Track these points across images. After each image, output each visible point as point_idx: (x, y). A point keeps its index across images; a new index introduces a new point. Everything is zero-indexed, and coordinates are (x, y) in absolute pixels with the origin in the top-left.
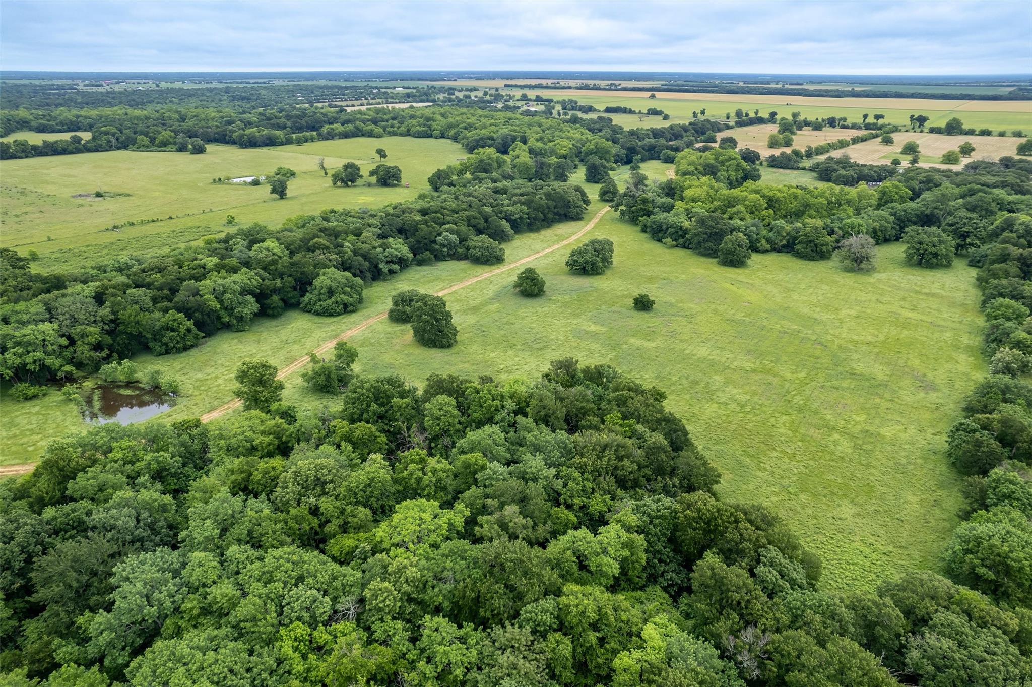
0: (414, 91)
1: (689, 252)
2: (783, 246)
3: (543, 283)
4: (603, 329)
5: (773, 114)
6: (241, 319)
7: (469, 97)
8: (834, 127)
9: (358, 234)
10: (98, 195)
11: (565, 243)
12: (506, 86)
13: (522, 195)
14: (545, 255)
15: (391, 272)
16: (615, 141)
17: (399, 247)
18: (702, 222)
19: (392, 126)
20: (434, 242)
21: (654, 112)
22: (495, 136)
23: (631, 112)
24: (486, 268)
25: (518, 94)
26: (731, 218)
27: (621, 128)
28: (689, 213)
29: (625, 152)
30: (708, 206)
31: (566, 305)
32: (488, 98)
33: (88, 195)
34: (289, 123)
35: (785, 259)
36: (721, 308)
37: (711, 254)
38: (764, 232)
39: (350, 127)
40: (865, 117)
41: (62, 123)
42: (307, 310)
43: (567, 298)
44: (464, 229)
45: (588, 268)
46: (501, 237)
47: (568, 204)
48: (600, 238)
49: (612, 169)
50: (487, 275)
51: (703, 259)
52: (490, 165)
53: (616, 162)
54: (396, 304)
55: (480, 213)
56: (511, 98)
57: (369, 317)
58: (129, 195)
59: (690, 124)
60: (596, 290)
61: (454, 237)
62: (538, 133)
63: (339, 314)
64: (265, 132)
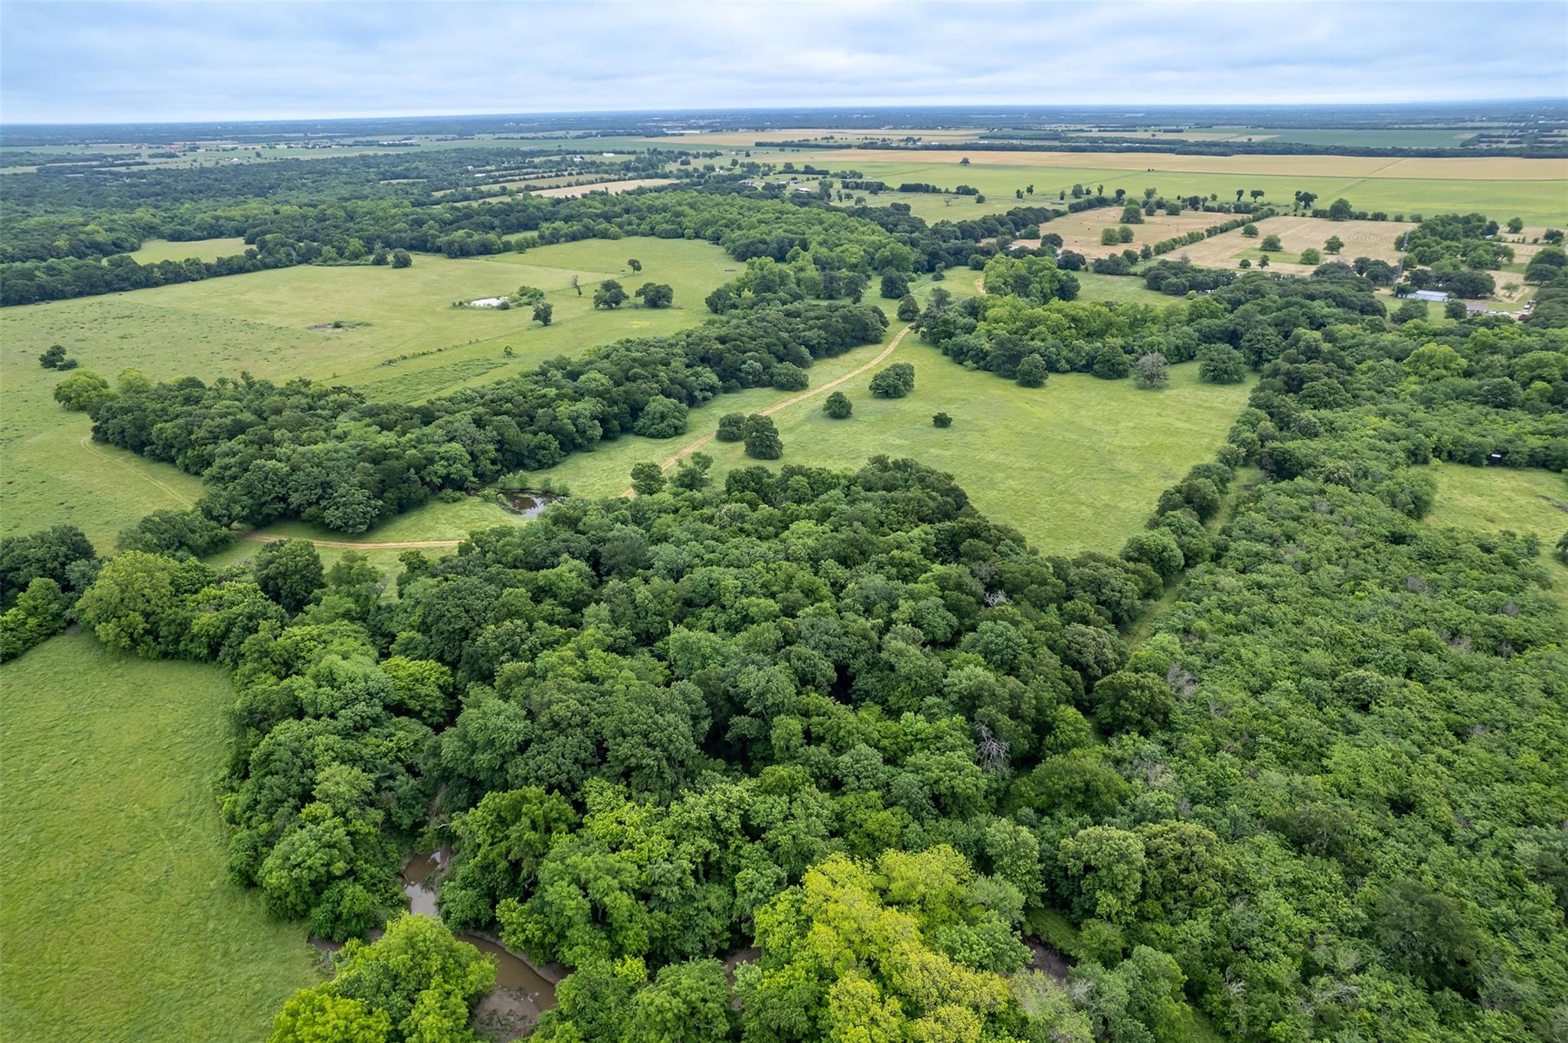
0: (633, 158)
1: (989, 374)
2: (1084, 366)
3: (850, 406)
4: (907, 443)
5: (1120, 193)
6: (591, 440)
7: (712, 169)
8: (1196, 209)
9: (667, 364)
10: (337, 326)
11: (865, 368)
12: (758, 144)
13: (817, 318)
14: (848, 381)
15: (705, 399)
16: (914, 244)
17: (710, 376)
18: (1001, 344)
19: (630, 224)
20: (740, 370)
21: (965, 191)
22: (768, 239)
23: (935, 191)
24: (792, 394)
25: (779, 160)
26: (1032, 339)
27: (922, 222)
28: (990, 335)
29: (926, 257)
30: (1011, 326)
31: (872, 424)
32: (738, 171)
33: (324, 326)
34: (497, 222)
35: (1085, 379)
36: (1012, 424)
37: (1010, 375)
38: (1065, 352)
39: (576, 227)
40: (1240, 193)
41: (200, 228)
42: (641, 433)
43: (872, 418)
44: (766, 356)
45: (891, 391)
46: (802, 363)
47: (865, 327)
48: (901, 362)
49: (912, 280)
50: (794, 401)
51: (1002, 381)
52: (773, 281)
53: (916, 271)
54: (723, 425)
55: (779, 339)
56: (770, 170)
57: (697, 438)
58: (368, 325)
59: (1009, 214)
60: (899, 411)
61: (757, 365)
62: (819, 234)
63: (671, 436)
64: (476, 237)
